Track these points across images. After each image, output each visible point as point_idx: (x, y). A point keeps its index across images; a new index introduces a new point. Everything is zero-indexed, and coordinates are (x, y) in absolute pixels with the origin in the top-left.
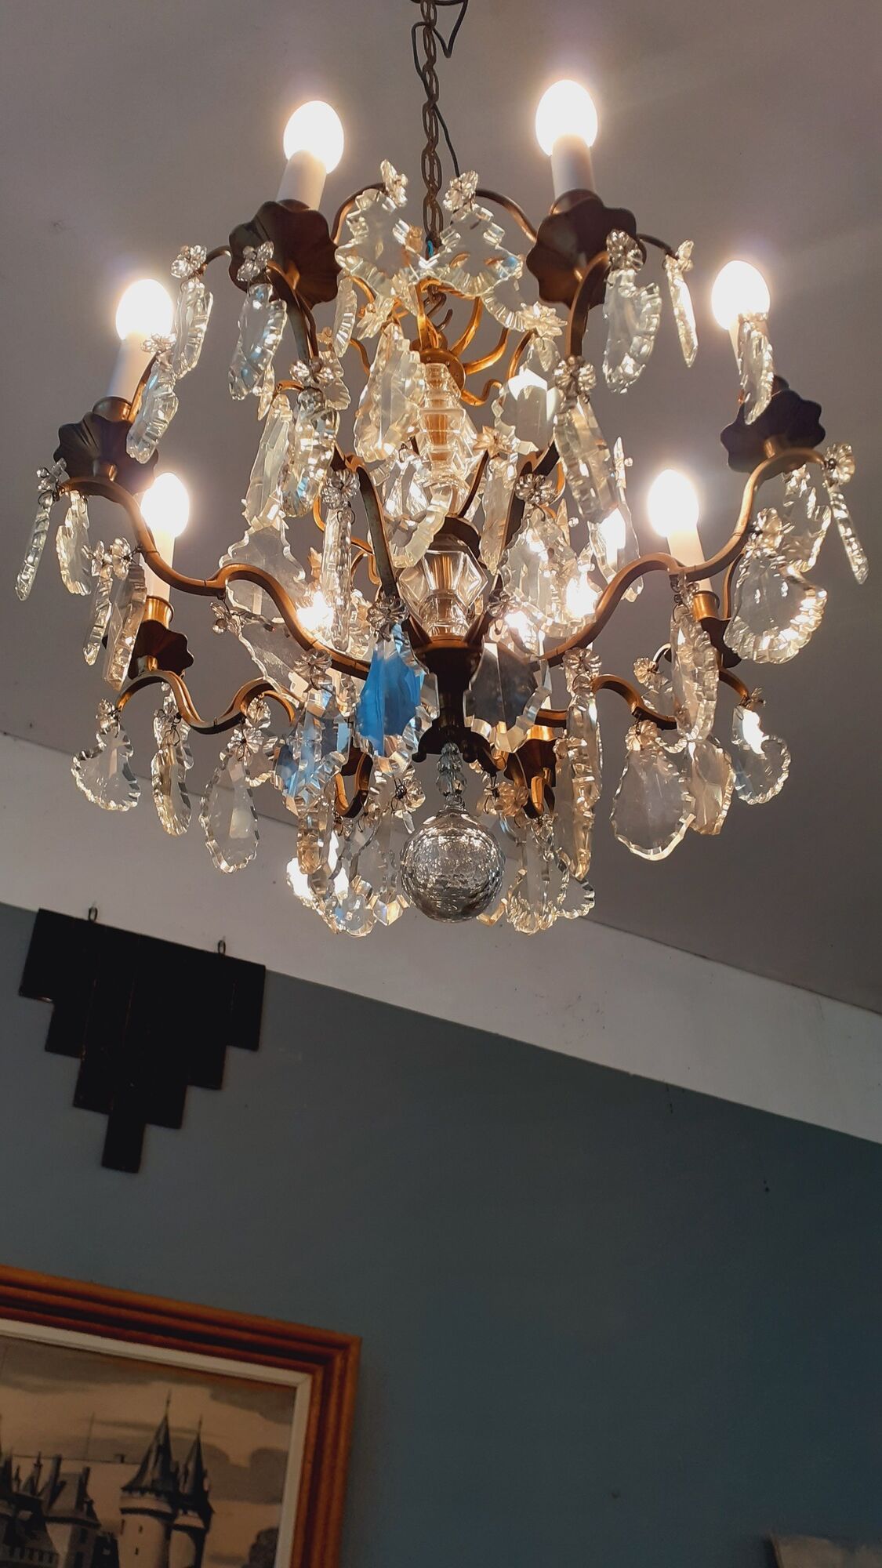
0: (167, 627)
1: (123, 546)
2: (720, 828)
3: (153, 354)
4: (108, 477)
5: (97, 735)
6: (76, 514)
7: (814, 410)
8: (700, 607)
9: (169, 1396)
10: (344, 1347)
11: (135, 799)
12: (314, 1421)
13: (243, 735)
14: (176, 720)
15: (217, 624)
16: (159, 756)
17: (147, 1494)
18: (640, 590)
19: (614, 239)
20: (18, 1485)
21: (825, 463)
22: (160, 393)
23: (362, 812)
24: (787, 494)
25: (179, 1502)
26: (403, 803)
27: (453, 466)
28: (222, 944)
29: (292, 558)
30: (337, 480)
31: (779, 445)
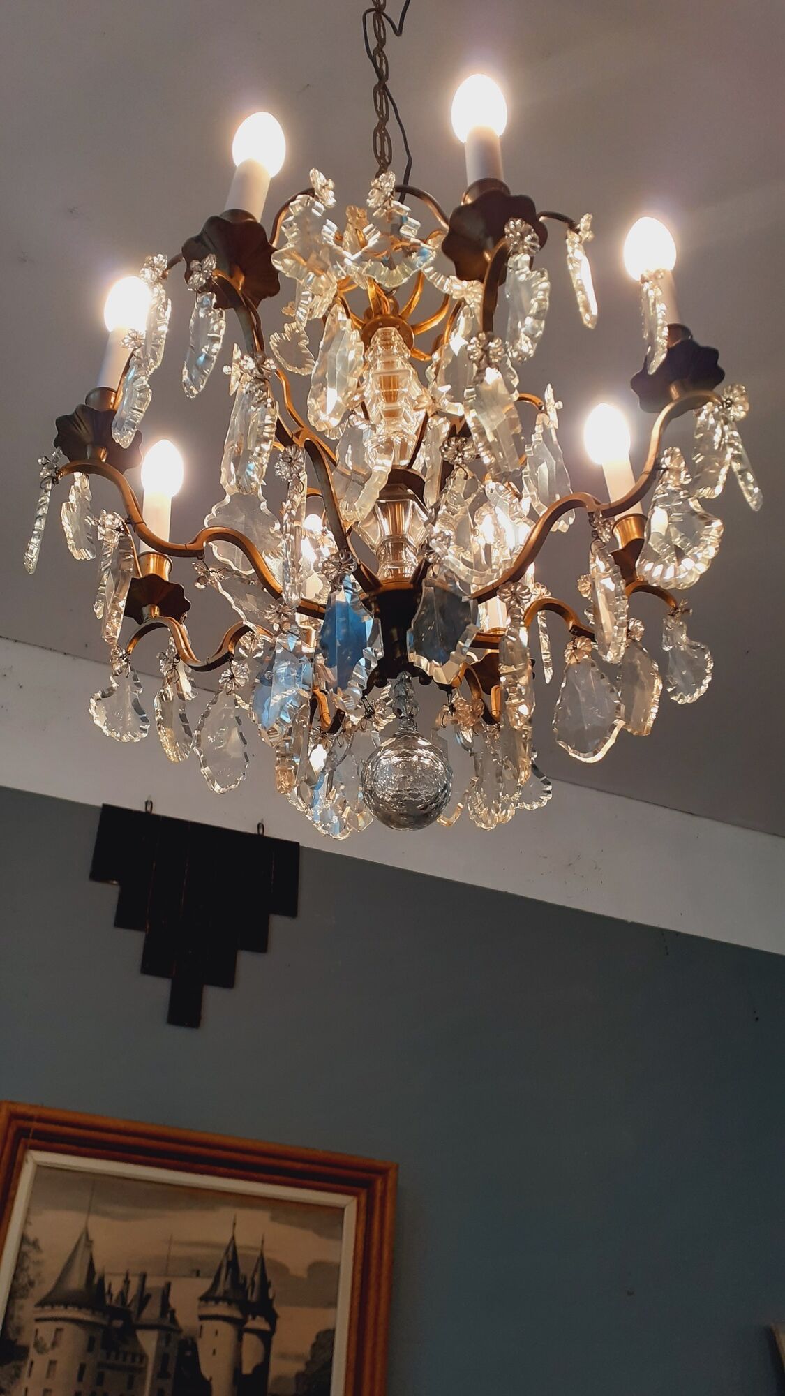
0: (167, 579)
1: (114, 520)
2: (650, 729)
3: (132, 349)
4: (100, 460)
5: (111, 678)
6: (78, 489)
7: (713, 354)
8: (632, 529)
9: (235, 1219)
10: (383, 1172)
11: (145, 730)
12: (361, 1237)
13: (232, 672)
14: (176, 660)
15: (198, 582)
16: (161, 694)
17: (221, 1303)
18: (571, 521)
19: (512, 227)
20: (111, 1299)
21: (722, 402)
22: (138, 385)
23: (341, 729)
24: (698, 426)
25: (249, 1309)
26: (372, 722)
27: (404, 421)
28: (260, 826)
29: (268, 512)
30: (286, 456)
31: (683, 389)
